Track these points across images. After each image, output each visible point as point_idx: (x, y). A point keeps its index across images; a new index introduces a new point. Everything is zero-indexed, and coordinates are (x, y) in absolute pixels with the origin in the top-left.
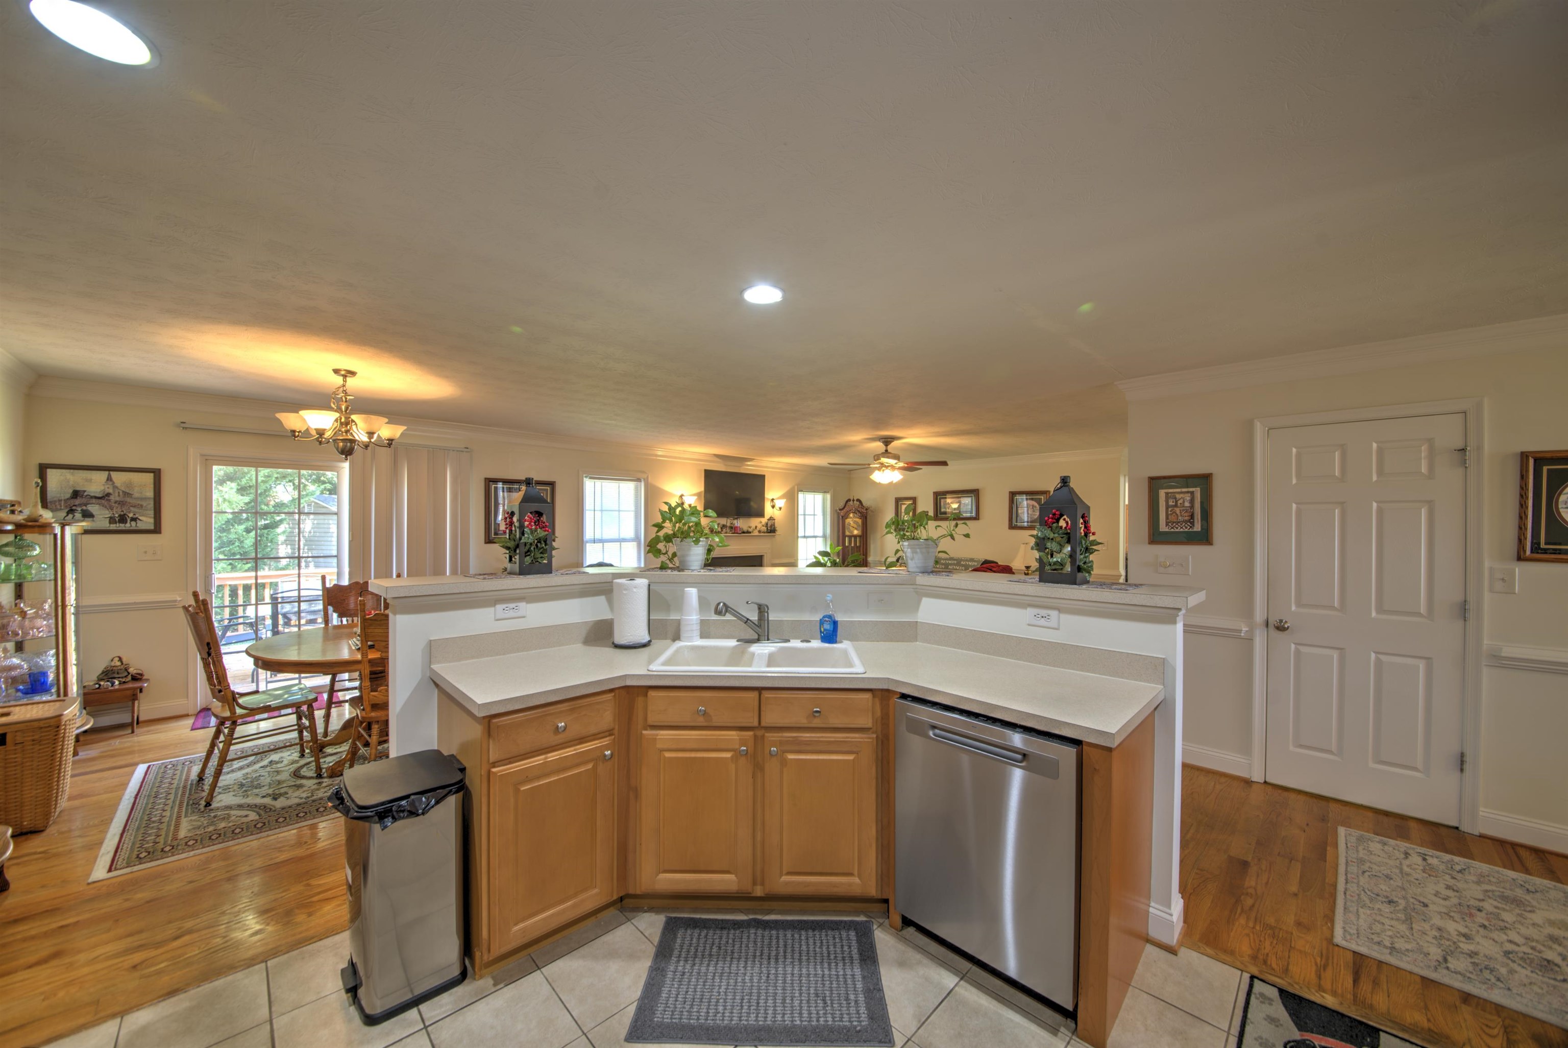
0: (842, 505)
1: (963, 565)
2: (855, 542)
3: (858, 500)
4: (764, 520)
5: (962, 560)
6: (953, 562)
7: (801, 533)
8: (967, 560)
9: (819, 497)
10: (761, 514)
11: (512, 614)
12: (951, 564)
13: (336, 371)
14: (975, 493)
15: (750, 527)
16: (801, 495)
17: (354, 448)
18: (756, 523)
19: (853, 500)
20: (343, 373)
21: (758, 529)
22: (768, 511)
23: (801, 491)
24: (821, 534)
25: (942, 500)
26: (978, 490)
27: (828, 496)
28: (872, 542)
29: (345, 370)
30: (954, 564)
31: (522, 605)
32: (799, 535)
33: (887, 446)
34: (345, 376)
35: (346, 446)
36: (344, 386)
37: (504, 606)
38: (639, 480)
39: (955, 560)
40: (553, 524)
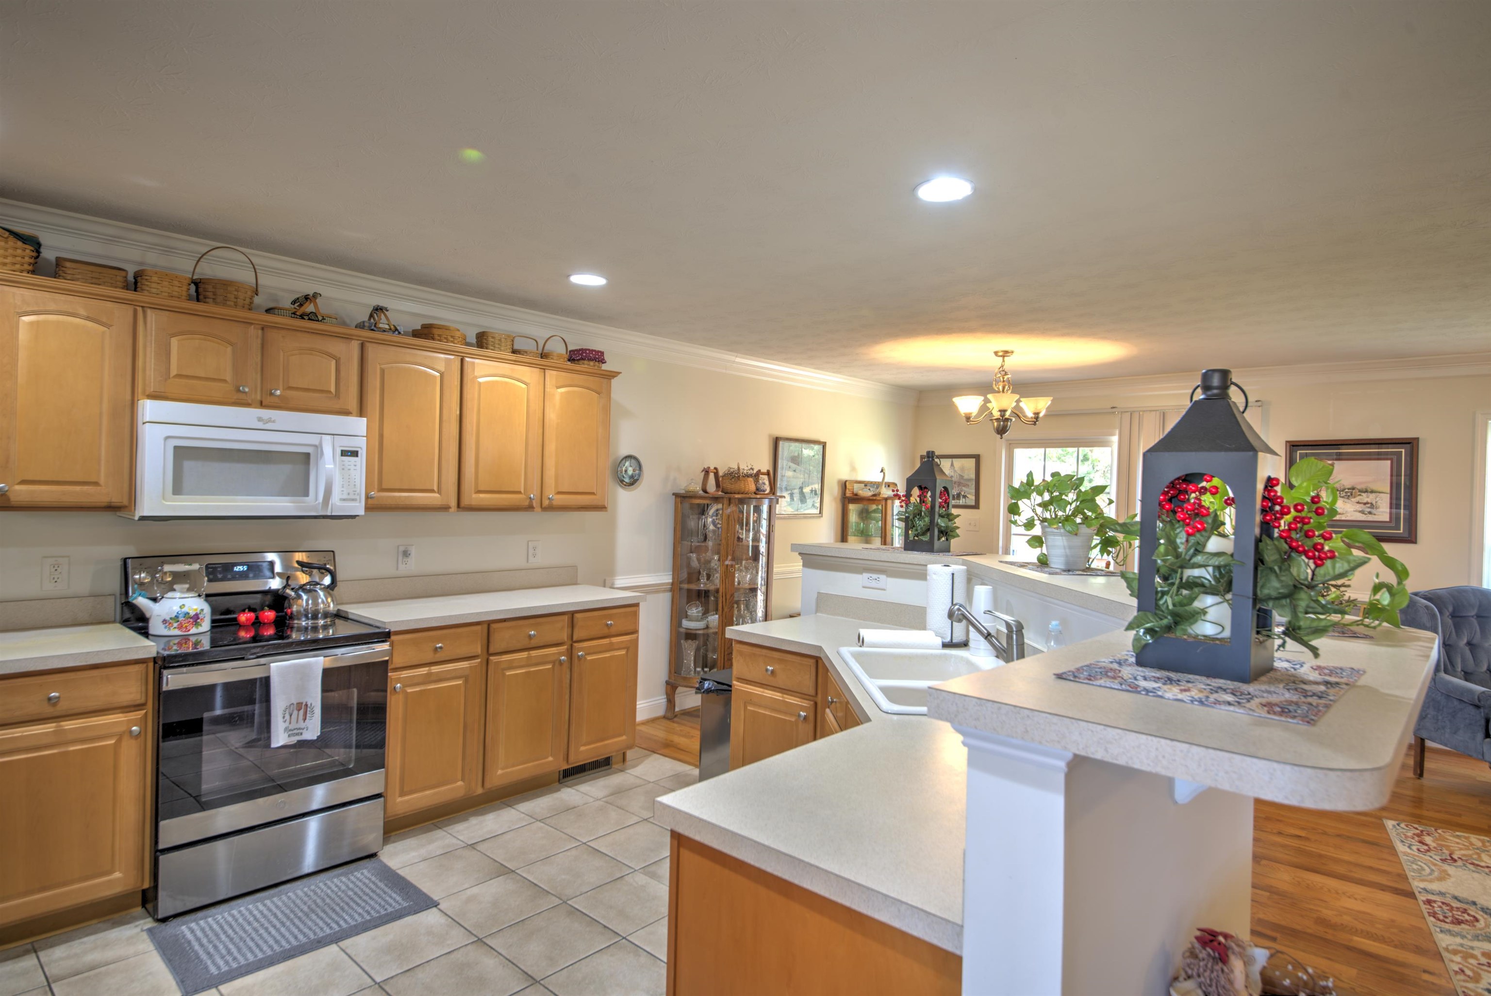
11: (874, 584)
13: (996, 353)
17: (1007, 426)
20: (1000, 354)
29: (1002, 351)
31: (883, 577)
34: (1003, 356)
35: (1000, 425)
36: (1002, 366)
37: (869, 575)
40: (1414, 513)
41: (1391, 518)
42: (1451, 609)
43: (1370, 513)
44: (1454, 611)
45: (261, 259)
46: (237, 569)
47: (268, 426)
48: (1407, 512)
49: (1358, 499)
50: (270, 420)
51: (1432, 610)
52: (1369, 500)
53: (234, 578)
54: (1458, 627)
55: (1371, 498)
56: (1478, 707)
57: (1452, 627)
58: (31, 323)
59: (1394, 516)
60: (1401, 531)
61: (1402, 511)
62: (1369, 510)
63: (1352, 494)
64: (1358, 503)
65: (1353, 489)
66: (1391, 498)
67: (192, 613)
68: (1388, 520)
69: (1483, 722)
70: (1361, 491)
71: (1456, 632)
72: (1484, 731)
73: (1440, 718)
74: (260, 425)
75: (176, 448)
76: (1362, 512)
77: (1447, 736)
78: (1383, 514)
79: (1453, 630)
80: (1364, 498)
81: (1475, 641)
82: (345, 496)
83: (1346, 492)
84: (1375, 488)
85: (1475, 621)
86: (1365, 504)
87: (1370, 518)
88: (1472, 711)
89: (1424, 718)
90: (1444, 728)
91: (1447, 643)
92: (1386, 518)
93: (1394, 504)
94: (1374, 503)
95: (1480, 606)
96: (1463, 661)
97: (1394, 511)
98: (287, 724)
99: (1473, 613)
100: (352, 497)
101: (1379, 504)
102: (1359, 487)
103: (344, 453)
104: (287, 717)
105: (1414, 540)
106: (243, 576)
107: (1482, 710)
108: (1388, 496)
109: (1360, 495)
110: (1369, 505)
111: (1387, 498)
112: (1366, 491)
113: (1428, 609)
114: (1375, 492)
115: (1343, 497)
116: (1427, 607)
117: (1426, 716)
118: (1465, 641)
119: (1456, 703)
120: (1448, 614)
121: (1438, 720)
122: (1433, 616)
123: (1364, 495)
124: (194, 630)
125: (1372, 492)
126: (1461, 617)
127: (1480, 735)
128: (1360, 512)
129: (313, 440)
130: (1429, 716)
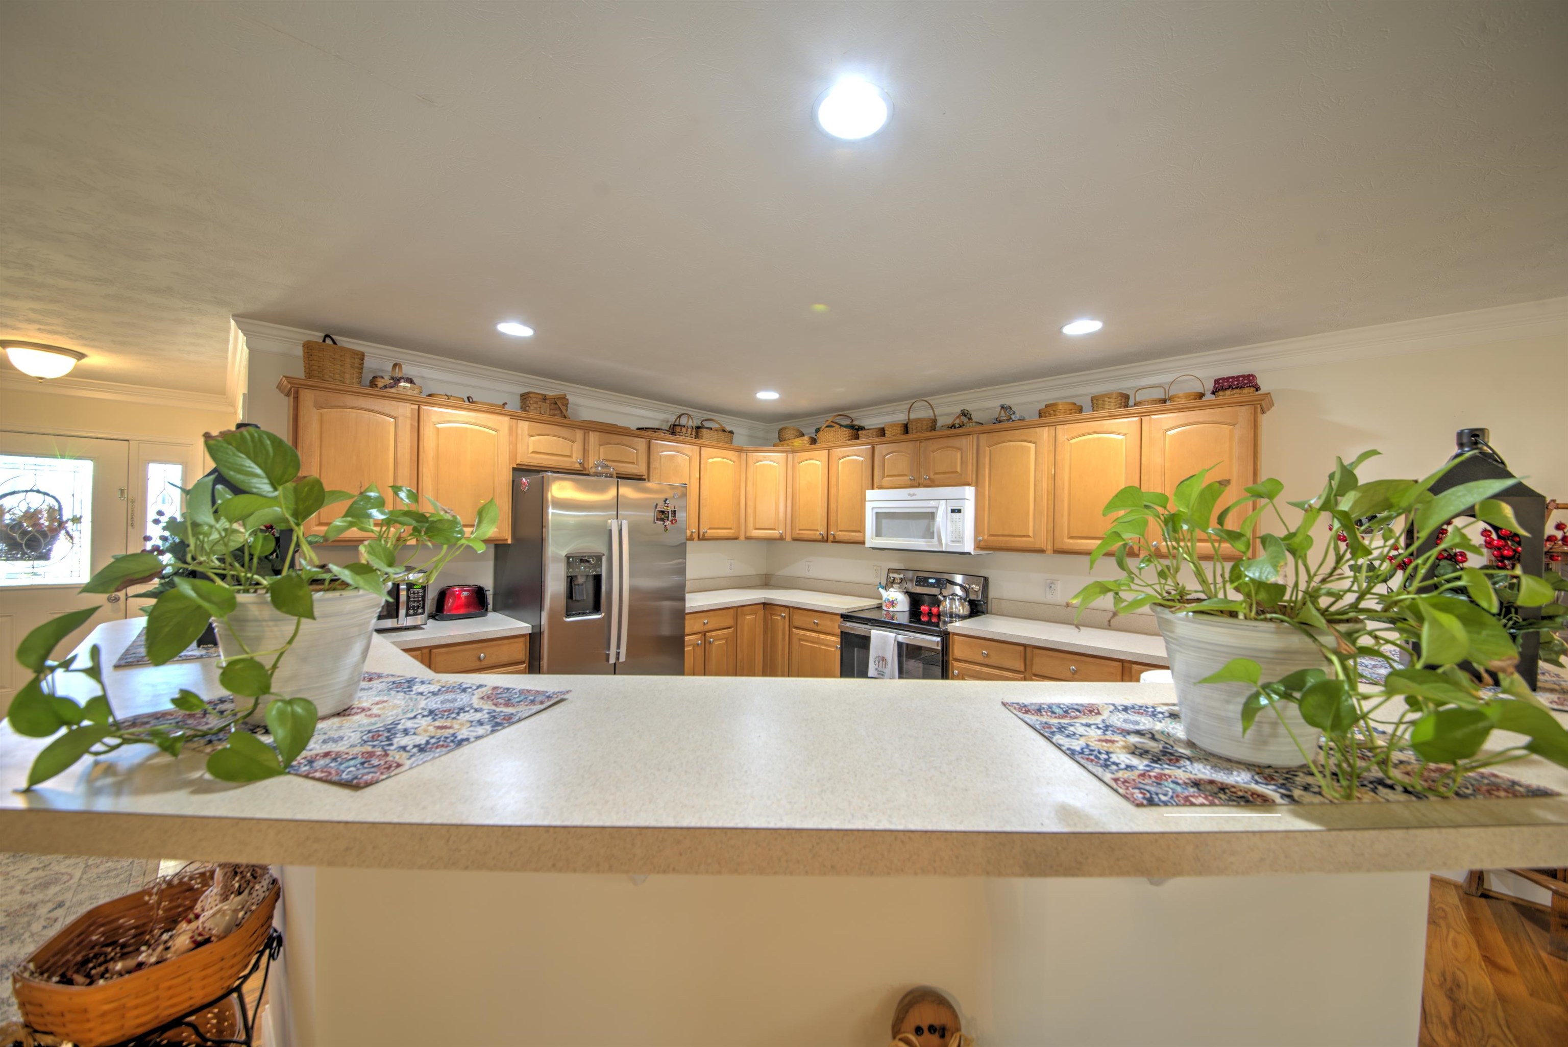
45: (933, 401)
46: (930, 581)
47: (914, 498)
50: (914, 495)
53: (928, 586)
58: (843, 462)
67: (891, 600)
74: (910, 498)
75: (877, 513)
82: (954, 539)
98: (877, 667)
100: (958, 539)
103: (953, 511)
104: (877, 662)
106: (932, 585)
124: (891, 609)
129: (933, 503)
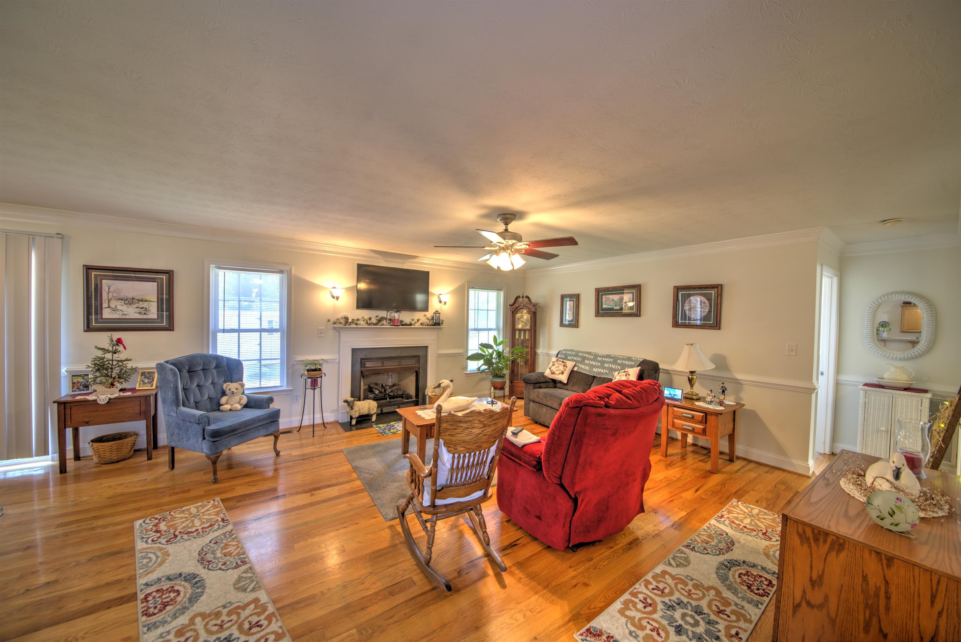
0: (512, 301)
1: (619, 364)
2: (525, 336)
3: (528, 297)
4: (429, 314)
5: (618, 358)
6: (609, 360)
7: (471, 325)
8: (624, 359)
9: (493, 295)
10: (426, 308)
12: (607, 362)
14: (637, 289)
15: (413, 320)
16: (472, 292)
18: (421, 317)
19: (523, 297)
21: (420, 322)
22: (434, 305)
23: (473, 288)
24: (494, 327)
25: (604, 297)
26: (640, 285)
27: (502, 293)
28: (541, 335)
30: (609, 362)
32: (470, 327)
33: (506, 224)
38: (281, 272)
39: (611, 358)
40: (171, 313)
41: (158, 316)
42: (187, 368)
43: (145, 314)
44: (189, 369)
48: (168, 313)
49: (137, 305)
51: (175, 370)
52: (144, 306)
54: (191, 378)
55: (145, 305)
56: (199, 424)
57: (188, 378)
59: (160, 316)
60: (165, 324)
61: (165, 313)
62: (144, 312)
63: (133, 302)
64: (137, 307)
65: (133, 299)
66: (158, 304)
68: (156, 318)
69: (201, 432)
70: (139, 300)
71: (190, 380)
72: (202, 436)
73: (181, 433)
76: (140, 313)
77: (184, 443)
78: (153, 314)
79: (189, 380)
80: (141, 304)
81: (201, 384)
83: (128, 301)
84: (147, 298)
85: (201, 373)
86: (142, 308)
87: (145, 317)
88: (196, 426)
89: (173, 435)
90: (183, 438)
91: (185, 388)
92: (155, 316)
93: (160, 309)
94: (147, 307)
95: (204, 364)
96: (194, 396)
97: (160, 313)
99: (200, 368)
101: (150, 308)
102: (138, 298)
105: (172, 329)
107: (201, 425)
108: (156, 303)
109: (138, 303)
110: (144, 309)
111: (155, 304)
112: (142, 301)
113: (172, 371)
114: (148, 301)
115: (126, 304)
116: (171, 369)
117: (174, 433)
118: (196, 384)
119: (188, 423)
120: (185, 371)
121: (179, 435)
122: (175, 374)
123: (141, 303)
125: (146, 301)
126: (193, 371)
127: (200, 439)
128: (138, 313)
130: (175, 433)
